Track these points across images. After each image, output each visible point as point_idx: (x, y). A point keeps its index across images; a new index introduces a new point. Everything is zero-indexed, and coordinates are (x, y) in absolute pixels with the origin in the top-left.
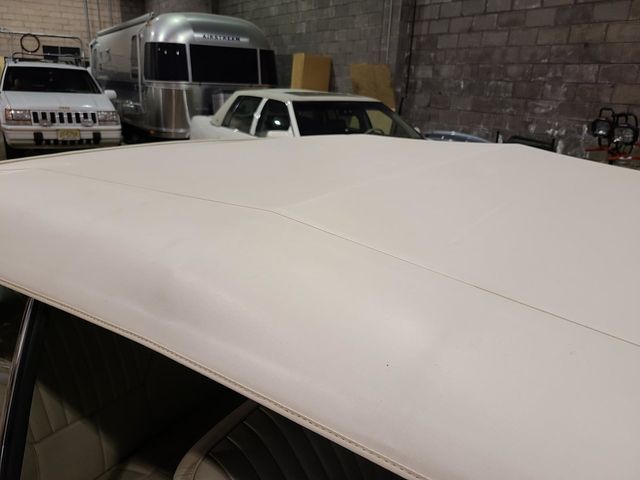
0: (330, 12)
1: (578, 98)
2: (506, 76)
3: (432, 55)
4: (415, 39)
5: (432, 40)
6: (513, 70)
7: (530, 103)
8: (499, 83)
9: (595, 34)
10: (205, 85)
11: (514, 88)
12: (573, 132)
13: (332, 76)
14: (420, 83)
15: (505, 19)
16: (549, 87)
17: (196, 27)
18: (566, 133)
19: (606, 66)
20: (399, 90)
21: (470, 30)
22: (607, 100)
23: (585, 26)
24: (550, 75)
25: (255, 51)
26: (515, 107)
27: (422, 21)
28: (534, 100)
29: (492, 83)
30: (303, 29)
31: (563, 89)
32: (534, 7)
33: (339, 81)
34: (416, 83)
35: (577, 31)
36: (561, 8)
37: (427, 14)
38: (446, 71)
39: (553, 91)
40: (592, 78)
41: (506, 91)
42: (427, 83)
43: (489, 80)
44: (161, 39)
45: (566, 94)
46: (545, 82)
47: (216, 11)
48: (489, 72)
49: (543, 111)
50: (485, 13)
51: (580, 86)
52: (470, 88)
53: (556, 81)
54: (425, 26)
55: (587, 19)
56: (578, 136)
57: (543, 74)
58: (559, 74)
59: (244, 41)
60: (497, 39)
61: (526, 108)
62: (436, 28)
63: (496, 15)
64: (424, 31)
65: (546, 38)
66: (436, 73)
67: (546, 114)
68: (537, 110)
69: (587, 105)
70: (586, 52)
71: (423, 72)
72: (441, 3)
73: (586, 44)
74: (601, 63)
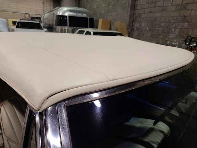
0: (111, 7)
1: (182, 33)
2: (161, 26)
3: (139, 20)
4: (135, 15)
5: (140, 15)
6: (163, 24)
7: (168, 35)
8: (159, 28)
9: (187, 13)
10: (73, 28)
11: (163, 30)
12: (180, 44)
13: (110, 26)
14: (135, 28)
15: (161, 9)
16: (173, 30)
17: (71, 11)
18: (178, 44)
19: (191, 23)
20: (129, 30)
21: (151, 12)
22: (191, 34)
23: (185, 11)
24: (174, 26)
25: (88, 18)
26: (163, 36)
27: (137, 9)
28: (169, 33)
29: (157, 28)
30: (103, 12)
31: (178, 30)
32: (170, 5)
33: (112, 27)
34: (134, 28)
35: (182, 12)
36: (178, 5)
37: (138, 7)
38: (143, 24)
39: (175, 31)
40: (186, 27)
41: (161, 31)
42: (138, 28)
43: (156, 27)
44: (61, 14)
45: (178, 32)
46: (172, 28)
47: (79, 7)
48: (156, 25)
49: (171, 37)
50: (155, 7)
51: (183, 29)
52: (150, 30)
53: (176, 28)
54: (138, 11)
55: (185, 9)
56: (182, 45)
57: (172, 26)
58: (177, 26)
59: (85, 15)
60: (158, 15)
61: (166, 36)
62: (141, 12)
63: (158, 8)
64: (137, 13)
65: (173, 14)
66: (140, 25)
67: (172, 38)
68: (170, 37)
69: (185, 35)
70: (185, 19)
71: (137, 25)
72: (142, 4)
73: (185, 16)
74: (189, 22)
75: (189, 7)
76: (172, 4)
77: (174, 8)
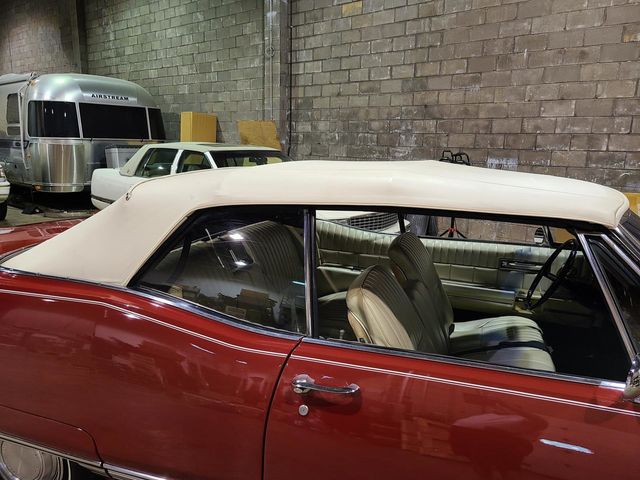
0: (213, 77)
1: (425, 145)
2: (371, 130)
3: (310, 113)
4: (293, 101)
5: (308, 102)
6: (375, 125)
7: (391, 149)
8: (366, 135)
9: (431, 99)
10: (97, 141)
11: (378, 138)
13: (218, 131)
14: (301, 136)
15: (364, 87)
16: (403, 137)
19: (441, 121)
20: (284, 142)
21: (339, 95)
22: (445, 145)
23: (423, 93)
24: (404, 128)
25: (143, 109)
27: (298, 87)
28: (394, 146)
29: (360, 135)
30: (185, 90)
31: (414, 138)
32: (385, 78)
33: (225, 135)
34: (298, 136)
35: (418, 96)
36: (405, 80)
37: (301, 81)
38: (322, 126)
39: (407, 140)
40: (433, 130)
41: (372, 141)
42: (307, 136)
43: (358, 133)
44: (47, 97)
45: (416, 142)
46: (400, 134)
47: (86, 71)
48: (357, 126)
49: (401, 155)
50: (349, 82)
51: (425, 136)
52: (343, 139)
53: (408, 132)
54: (301, 90)
55: (424, 88)
57: (399, 128)
58: (410, 128)
59: (132, 101)
60: (361, 101)
62: (310, 92)
63: (358, 84)
64: (301, 95)
65: (397, 101)
66: (314, 127)
67: (404, 157)
68: (397, 154)
70: (426, 111)
71: (303, 127)
72: (313, 73)
73: (426, 106)
74: (438, 119)
75: (432, 84)
76: (391, 75)
77: (397, 86)
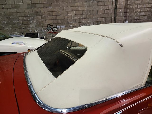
1: (39, 23)
2: (19, 20)
6: (20, 18)
7: (28, 26)
8: (18, 21)
9: (38, 10)
11: (22, 22)
12: (40, 30)
15: (13, 6)
16: (31, 21)
19: (43, 17)
23: (35, 8)
24: (31, 19)
26: (24, 27)
28: (29, 25)
29: (15, 22)
31: (35, 22)
32: (21, 3)
36: (28, 4)
39: (33, 22)
40: (41, 19)
41: (20, 23)
43: (14, 21)
46: (30, 21)
48: (14, 19)
49: (32, 27)
51: (39, 21)
52: (9, 23)
55: (35, 7)
56: (42, 31)
57: (29, 19)
58: (33, 19)
60: (13, 11)
61: (27, 27)
63: (10, 5)
65: (27, 11)
68: (30, 27)
69: (41, 25)
70: (37, 14)
73: (37, 12)
74: (41, 16)
75: (37, 6)
76: (23, 2)
77: (26, 6)
